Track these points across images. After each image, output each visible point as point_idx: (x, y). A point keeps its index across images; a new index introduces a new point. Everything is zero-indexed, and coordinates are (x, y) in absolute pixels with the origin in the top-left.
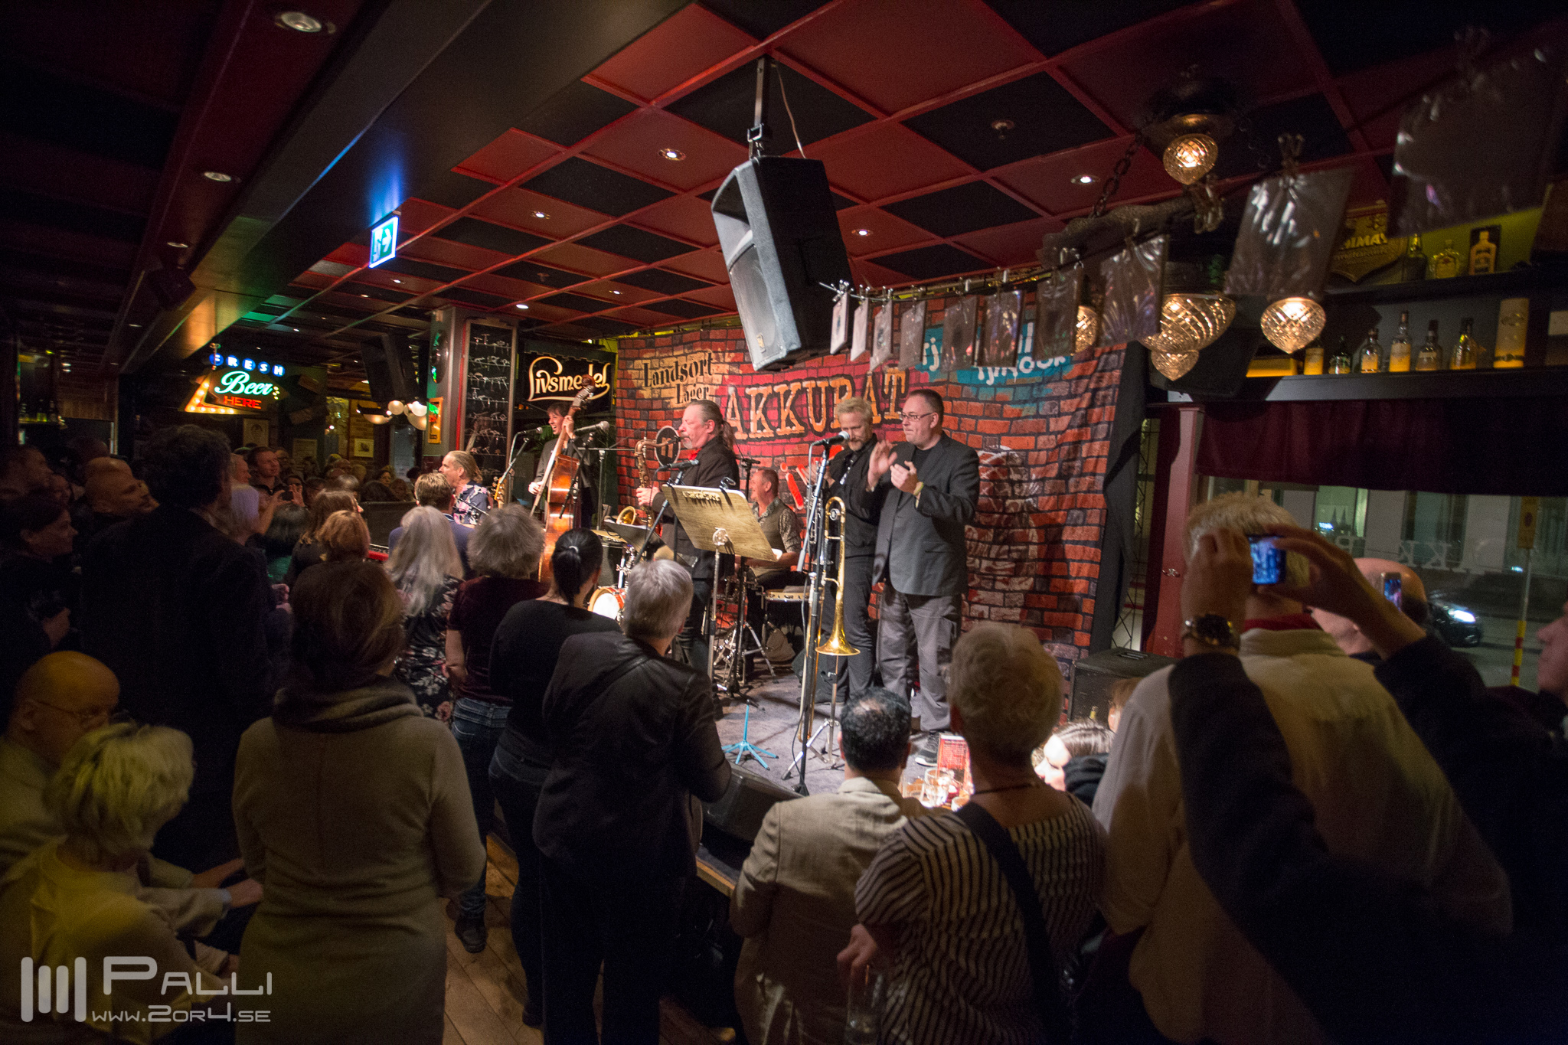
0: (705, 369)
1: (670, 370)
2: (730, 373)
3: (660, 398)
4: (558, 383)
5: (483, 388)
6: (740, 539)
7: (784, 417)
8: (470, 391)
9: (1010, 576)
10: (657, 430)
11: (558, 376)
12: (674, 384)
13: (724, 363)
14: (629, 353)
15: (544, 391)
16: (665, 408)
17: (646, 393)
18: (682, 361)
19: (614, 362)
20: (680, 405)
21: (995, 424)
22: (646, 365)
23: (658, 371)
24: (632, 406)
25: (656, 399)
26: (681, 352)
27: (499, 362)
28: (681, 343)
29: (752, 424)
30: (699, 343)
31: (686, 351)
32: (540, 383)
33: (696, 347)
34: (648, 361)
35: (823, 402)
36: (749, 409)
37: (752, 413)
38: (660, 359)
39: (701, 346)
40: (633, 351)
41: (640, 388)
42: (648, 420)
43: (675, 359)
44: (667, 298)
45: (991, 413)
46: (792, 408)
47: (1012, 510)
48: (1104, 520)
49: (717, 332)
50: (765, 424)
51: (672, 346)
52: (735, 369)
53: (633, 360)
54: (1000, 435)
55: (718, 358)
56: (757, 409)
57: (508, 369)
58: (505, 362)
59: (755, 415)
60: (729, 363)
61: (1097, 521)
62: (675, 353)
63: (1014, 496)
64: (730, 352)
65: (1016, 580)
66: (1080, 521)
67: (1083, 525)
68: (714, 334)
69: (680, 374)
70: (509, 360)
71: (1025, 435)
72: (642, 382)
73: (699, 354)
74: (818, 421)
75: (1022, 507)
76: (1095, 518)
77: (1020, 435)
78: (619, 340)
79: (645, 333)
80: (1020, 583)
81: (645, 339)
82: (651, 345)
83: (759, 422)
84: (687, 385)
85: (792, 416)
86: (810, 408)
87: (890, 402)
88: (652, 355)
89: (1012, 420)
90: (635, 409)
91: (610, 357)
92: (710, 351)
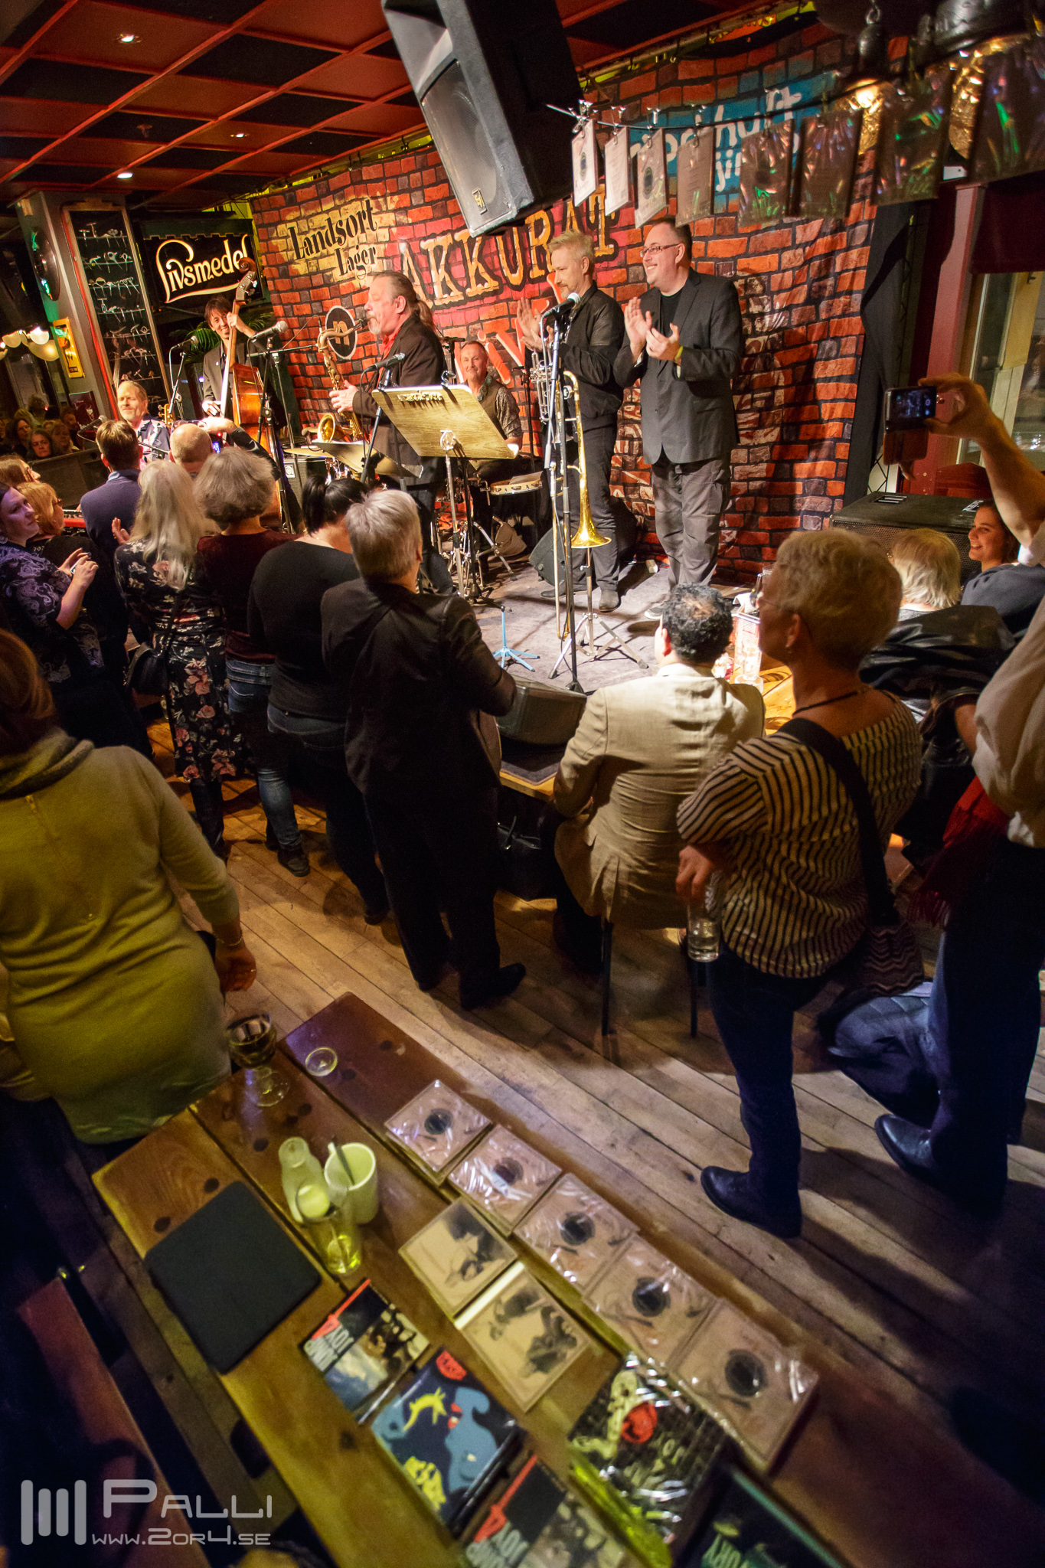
0: (366, 223)
1: (323, 232)
2: (398, 224)
3: (318, 272)
4: (194, 273)
5: (113, 298)
6: (470, 440)
7: (472, 273)
8: (97, 304)
9: (754, 429)
10: (324, 313)
11: (192, 264)
12: (332, 250)
13: (387, 211)
14: (267, 217)
15: (181, 287)
16: (328, 283)
17: (301, 268)
18: (335, 217)
19: (251, 232)
20: (346, 277)
21: (729, 243)
22: (292, 229)
23: (309, 236)
24: (289, 287)
25: (315, 274)
26: (331, 205)
27: (118, 258)
28: (329, 192)
29: (435, 287)
30: (350, 188)
31: (338, 202)
32: (175, 277)
33: (349, 194)
34: (294, 224)
35: (517, 246)
36: (429, 269)
37: (433, 272)
38: (307, 218)
39: (356, 192)
40: (271, 214)
41: (292, 262)
42: (311, 302)
43: (326, 216)
44: (303, 132)
45: (724, 229)
46: (480, 259)
47: (754, 350)
48: (861, 349)
49: (371, 169)
50: (451, 286)
51: (319, 199)
52: (402, 218)
53: (275, 224)
54: (735, 258)
55: (378, 206)
56: (438, 268)
57: (131, 265)
58: (125, 257)
59: (438, 275)
60: (394, 211)
61: (853, 350)
62: (325, 208)
63: (755, 334)
64: (392, 194)
65: (761, 432)
66: (834, 353)
67: (836, 357)
68: (368, 172)
69: (336, 235)
70: (130, 254)
71: (766, 253)
72: (292, 254)
73: (354, 204)
74: (513, 271)
75: (765, 344)
76: (850, 347)
77: (760, 254)
78: (251, 201)
79: (281, 185)
80: (766, 435)
81: (283, 193)
82: (292, 202)
83: (444, 282)
84: (348, 248)
85: (482, 269)
86: (502, 255)
87: (598, 233)
88: (296, 214)
89: (749, 235)
90: (292, 290)
91: (245, 225)
92: (367, 197)
